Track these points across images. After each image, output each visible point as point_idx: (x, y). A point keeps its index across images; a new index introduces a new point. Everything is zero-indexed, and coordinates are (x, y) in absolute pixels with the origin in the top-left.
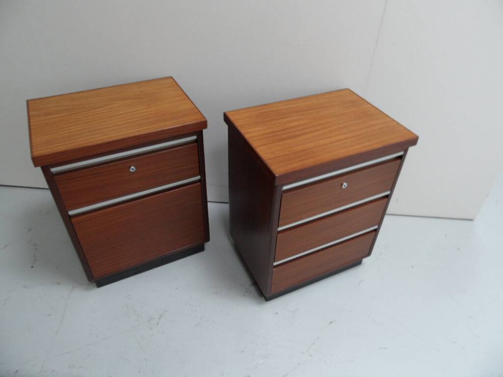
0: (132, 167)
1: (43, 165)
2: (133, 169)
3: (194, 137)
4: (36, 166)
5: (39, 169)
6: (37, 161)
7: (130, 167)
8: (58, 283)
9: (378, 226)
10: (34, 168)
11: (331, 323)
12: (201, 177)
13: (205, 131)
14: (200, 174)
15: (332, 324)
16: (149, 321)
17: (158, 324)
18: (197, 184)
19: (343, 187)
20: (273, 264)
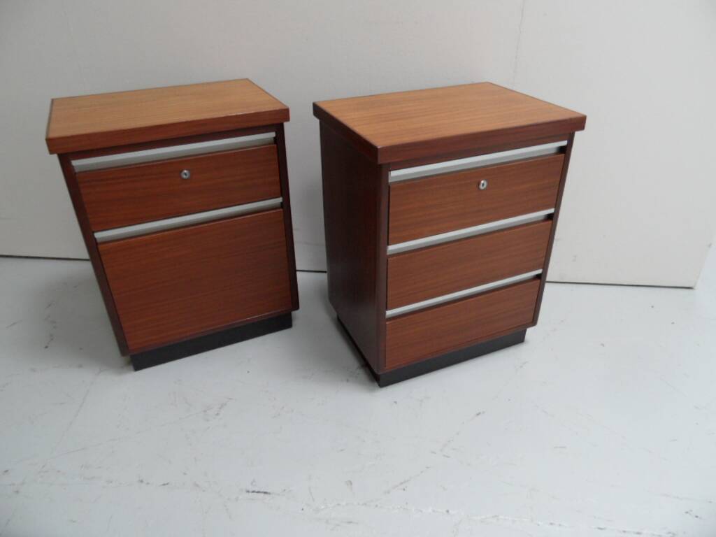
0: (185, 171)
1: (61, 152)
2: (186, 174)
3: (272, 135)
4: (51, 152)
5: (55, 157)
6: (54, 145)
7: (181, 171)
8: (80, 366)
9: (543, 269)
10: (49, 155)
11: (478, 414)
12: (283, 200)
13: (286, 124)
14: (282, 195)
15: (479, 416)
16: (205, 411)
17: (218, 414)
18: (279, 210)
19: (481, 187)
20: (385, 313)
